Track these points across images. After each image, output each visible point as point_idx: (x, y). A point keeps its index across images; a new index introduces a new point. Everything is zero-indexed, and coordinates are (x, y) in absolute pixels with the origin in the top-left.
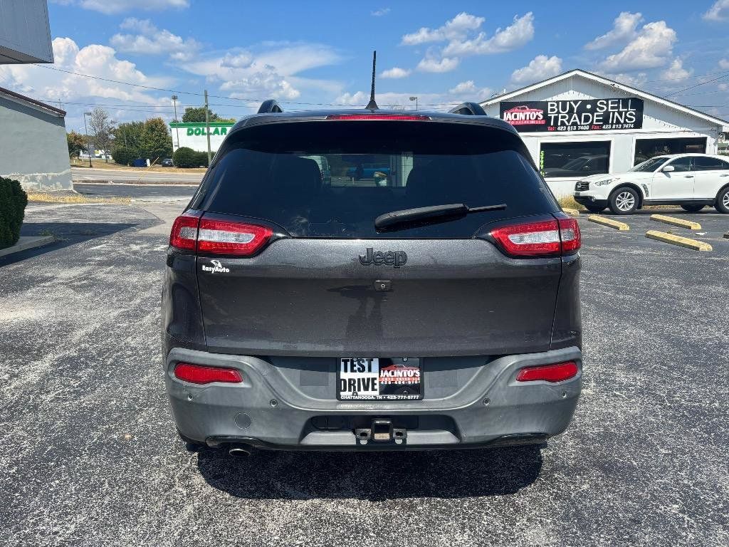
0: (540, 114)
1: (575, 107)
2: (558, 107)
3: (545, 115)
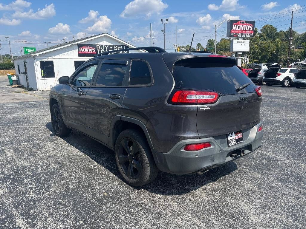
0: (94, 49)
1: (107, 48)
2: (100, 47)
3: (96, 50)
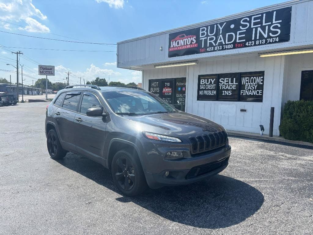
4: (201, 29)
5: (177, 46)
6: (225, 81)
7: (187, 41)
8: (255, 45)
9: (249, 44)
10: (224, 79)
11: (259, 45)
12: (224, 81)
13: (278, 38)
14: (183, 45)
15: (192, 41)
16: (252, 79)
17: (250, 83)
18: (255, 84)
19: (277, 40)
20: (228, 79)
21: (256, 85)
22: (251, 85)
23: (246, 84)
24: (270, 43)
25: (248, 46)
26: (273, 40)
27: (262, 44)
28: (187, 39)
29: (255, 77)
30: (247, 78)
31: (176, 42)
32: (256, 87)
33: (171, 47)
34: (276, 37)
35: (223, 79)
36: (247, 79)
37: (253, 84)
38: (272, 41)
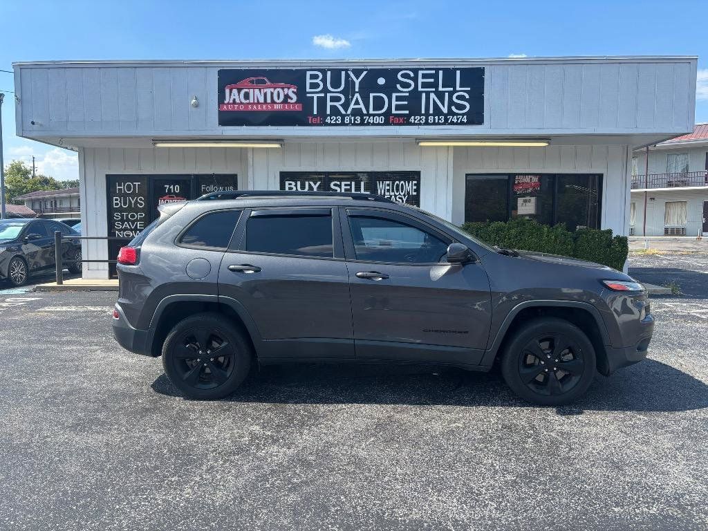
4: (309, 73)
5: (243, 101)
6: (343, 187)
7: (272, 94)
8: (427, 123)
9: (415, 120)
10: (341, 184)
11: (434, 124)
12: (340, 186)
13: (465, 117)
14: (262, 100)
15: (287, 97)
16: (398, 186)
17: (393, 191)
18: (402, 194)
19: (465, 121)
20: (349, 183)
21: (404, 195)
22: (395, 196)
23: (387, 193)
24: (452, 123)
25: (414, 124)
26: (458, 119)
27: (439, 124)
28: (272, 90)
29: (402, 182)
30: (388, 182)
31: (239, 93)
32: (405, 200)
33: (226, 102)
34: (463, 115)
35: (339, 183)
36: (388, 185)
37: (400, 194)
38: (455, 121)
